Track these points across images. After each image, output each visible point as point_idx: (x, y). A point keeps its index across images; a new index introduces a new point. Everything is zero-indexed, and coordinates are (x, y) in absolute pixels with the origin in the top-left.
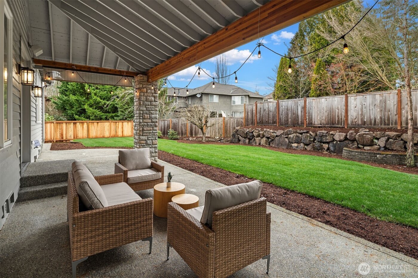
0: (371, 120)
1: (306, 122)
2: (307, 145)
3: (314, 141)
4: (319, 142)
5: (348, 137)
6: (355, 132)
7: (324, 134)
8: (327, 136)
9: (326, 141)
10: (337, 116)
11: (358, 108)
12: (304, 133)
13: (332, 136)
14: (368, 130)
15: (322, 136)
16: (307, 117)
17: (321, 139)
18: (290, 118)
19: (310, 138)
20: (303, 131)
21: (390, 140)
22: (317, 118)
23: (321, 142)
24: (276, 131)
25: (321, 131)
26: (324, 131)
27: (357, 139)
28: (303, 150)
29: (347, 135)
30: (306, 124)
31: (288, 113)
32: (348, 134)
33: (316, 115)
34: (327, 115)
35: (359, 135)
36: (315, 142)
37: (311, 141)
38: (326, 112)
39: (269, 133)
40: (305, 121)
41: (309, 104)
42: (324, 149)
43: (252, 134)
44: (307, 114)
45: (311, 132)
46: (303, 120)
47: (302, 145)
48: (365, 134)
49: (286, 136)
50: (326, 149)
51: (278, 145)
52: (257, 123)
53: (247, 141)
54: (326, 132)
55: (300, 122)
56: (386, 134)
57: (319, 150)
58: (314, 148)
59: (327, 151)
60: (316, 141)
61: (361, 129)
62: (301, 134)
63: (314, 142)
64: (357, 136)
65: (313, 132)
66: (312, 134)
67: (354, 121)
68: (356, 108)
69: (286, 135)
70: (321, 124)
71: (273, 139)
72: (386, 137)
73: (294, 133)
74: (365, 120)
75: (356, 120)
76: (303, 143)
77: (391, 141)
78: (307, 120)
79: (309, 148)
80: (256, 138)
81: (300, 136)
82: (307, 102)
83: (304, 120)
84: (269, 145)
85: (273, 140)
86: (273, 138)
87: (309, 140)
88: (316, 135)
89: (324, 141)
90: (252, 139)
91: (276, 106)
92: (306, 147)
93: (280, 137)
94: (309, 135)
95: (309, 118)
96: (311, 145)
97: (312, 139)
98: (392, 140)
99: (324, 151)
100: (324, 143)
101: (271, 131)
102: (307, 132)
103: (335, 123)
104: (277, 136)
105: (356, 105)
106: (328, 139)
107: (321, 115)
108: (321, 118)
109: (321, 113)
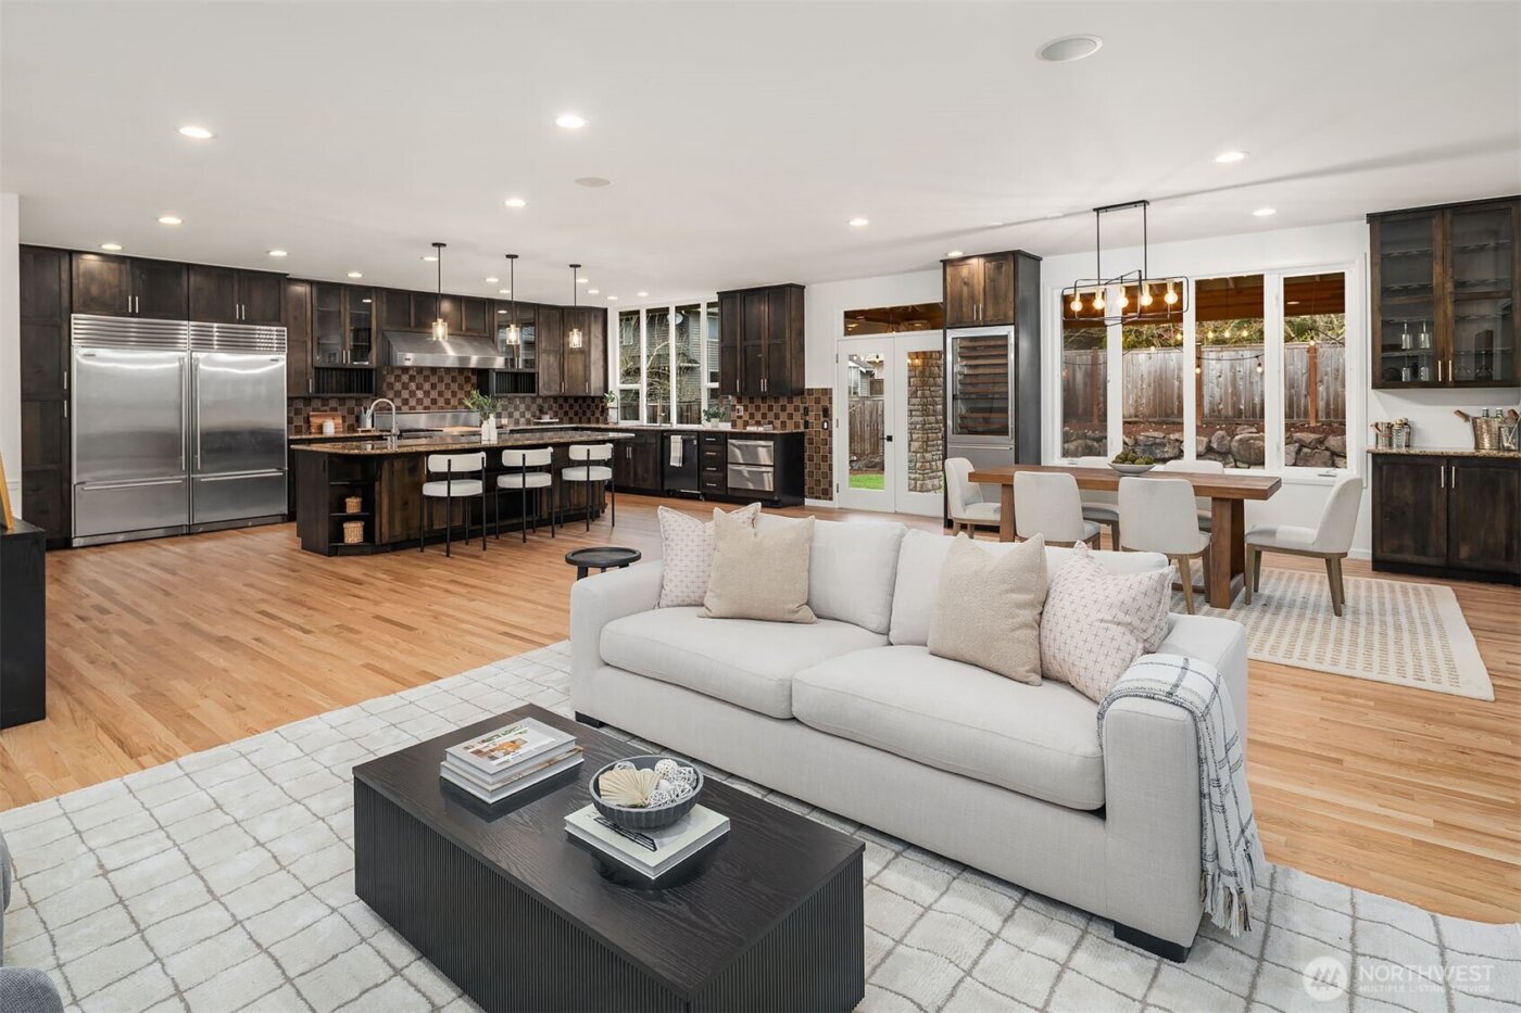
0: (1254, 405)
5: (1215, 446)
6: (1228, 435)
7: (1158, 441)
8: (1165, 445)
10: (1176, 396)
11: (1226, 378)
13: (1177, 444)
14: (1255, 430)
15: (1152, 445)
21: (1305, 450)
25: (1146, 434)
26: (1156, 434)
27: (1234, 449)
29: (1210, 441)
32: (1214, 439)
34: (1151, 393)
35: (1241, 440)
38: (1149, 385)
40: (1095, 407)
45: (1121, 436)
48: (1252, 438)
54: (1162, 435)
55: (1080, 411)
56: (1295, 439)
61: (1240, 428)
64: (1234, 444)
65: (1127, 435)
66: (1126, 440)
67: (1216, 408)
68: (1221, 379)
70: (1136, 416)
72: (1297, 445)
73: (1078, 438)
74: (1242, 407)
75: (1221, 406)
77: (1307, 453)
83: (1092, 405)
88: (1136, 443)
89: (1159, 456)
98: (1309, 450)
100: (1157, 460)
103: (1173, 413)
105: (1221, 372)
107: (1137, 395)
108: (1136, 401)
109: (1136, 388)
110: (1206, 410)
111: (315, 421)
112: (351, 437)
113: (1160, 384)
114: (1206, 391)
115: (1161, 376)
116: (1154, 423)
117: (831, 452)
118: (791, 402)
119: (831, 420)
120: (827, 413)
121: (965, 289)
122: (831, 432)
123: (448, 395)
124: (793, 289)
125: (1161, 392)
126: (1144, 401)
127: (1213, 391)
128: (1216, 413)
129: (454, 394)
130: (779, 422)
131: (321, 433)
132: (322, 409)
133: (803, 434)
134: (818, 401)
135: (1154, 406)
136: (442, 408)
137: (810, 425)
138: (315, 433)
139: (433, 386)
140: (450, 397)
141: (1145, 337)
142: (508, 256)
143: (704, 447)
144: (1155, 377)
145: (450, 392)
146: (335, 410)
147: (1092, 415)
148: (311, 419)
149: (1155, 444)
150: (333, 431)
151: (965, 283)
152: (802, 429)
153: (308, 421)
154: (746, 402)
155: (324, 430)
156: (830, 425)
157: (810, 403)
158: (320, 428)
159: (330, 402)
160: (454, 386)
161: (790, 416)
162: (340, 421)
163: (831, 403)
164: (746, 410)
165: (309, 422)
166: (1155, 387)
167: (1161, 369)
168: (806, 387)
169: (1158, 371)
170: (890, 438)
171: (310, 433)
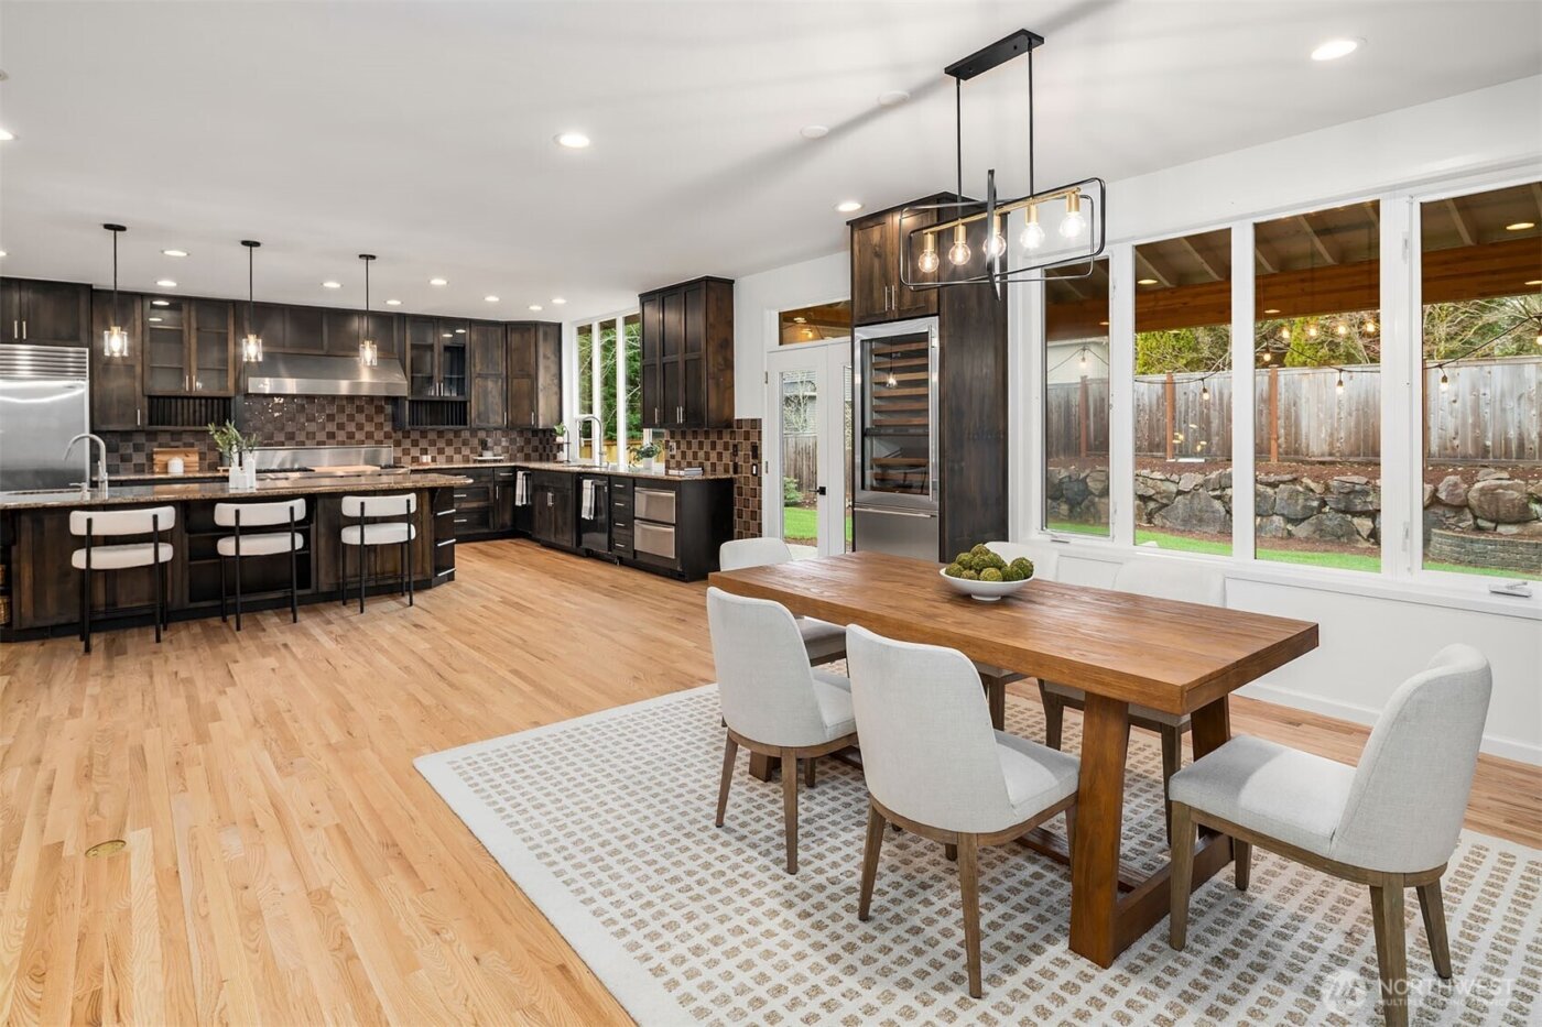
0: (1507, 442)
1: (1279, 446)
2: (1296, 521)
3: (1319, 510)
4: (1338, 511)
5: (1442, 496)
6: (1465, 481)
7: (1357, 487)
8: (1367, 494)
9: (1365, 508)
11: (1464, 405)
12: (1284, 482)
14: (1505, 475)
15: (1349, 493)
16: (1282, 431)
17: (1349, 502)
18: (1218, 434)
19: (1306, 500)
20: (1278, 478)
22: (1318, 436)
23: (1345, 512)
24: (1175, 477)
25: (1344, 478)
26: (1355, 479)
27: (1472, 502)
28: (1282, 538)
29: (1436, 490)
30: (1279, 453)
31: (1208, 416)
32: (1442, 486)
33: (1314, 424)
34: (1352, 424)
35: (1480, 488)
36: (1325, 513)
37: (1312, 509)
38: (1350, 415)
39: (1150, 482)
40: (1273, 442)
41: (1287, 391)
42: (1359, 534)
43: (1081, 487)
44: (1281, 422)
45: (1306, 480)
46: (1265, 442)
47: (1278, 520)
48: (1500, 487)
49: (1218, 493)
50: (1365, 534)
51: (1185, 522)
52: (1089, 448)
53: (1064, 508)
54: (1364, 480)
57: (1339, 538)
58: (1321, 530)
59: (1367, 540)
60: (1327, 509)
61: (1483, 472)
62: (1274, 485)
63: (1320, 512)
64: (1472, 494)
65: (1316, 479)
66: (1313, 485)
67: (1448, 444)
68: (1456, 405)
69: (1214, 490)
70: (1331, 454)
71: (1165, 501)
74: (1488, 443)
75: (1457, 442)
76: (1282, 515)
78: (1282, 440)
79: (1301, 531)
80: (1097, 499)
81: (1270, 491)
82: (1282, 380)
83: (1269, 439)
84: (1150, 522)
85: (1166, 505)
86: (1168, 497)
87: (1304, 507)
88: (1327, 489)
89: (1359, 508)
90: (1083, 501)
91: (1164, 393)
92: (1289, 527)
93: (1192, 497)
94: (1301, 489)
95: (1287, 435)
96: (1313, 520)
97: (1315, 504)
99: (1358, 541)
100: (1356, 514)
101: (1157, 475)
102: (1294, 481)
104: (1179, 493)
105: (1457, 396)
106: (1371, 503)
107: (1332, 425)
108: (1332, 435)
109: (1331, 417)
110: (1434, 448)
111: (158, 458)
112: (139, 480)
113: (1365, 413)
114: (1433, 422)
115: (1367, 402)
116: (1359, 463)
117: (760, 508)
118: (720, 438)
119: (760, 463)
120: (756, 452)
121: (876, 263)
122: (760, 479)
123: (351, 427)
124: (711, 284)
125: (1367, 423)
126: (1342, 434)
127: (1446, 422)
128: (1449, 452)
129: (360, 427)
130: (709, 463)
131: (167, 473)
132: (173, 444)
133: (731, 481)
134: (747, 436)
135: (1357, 439)
136: (343, 443)
137: (739, 470)
138: (159, 473)
139: (331, 418)
140: (354, 430)
141: (1342, 350)
142: (245, 243)
143: (614, 496)
144: (1358, 403)
145: (353, 424)
146: (192, 445)
147: (1269, 452)
148: (155, 456)
149: (1352, 492)
150: (182, 470)
151: (877, 255)
152: (731, 475)
153: (150, 458)
154: (679, 438)
155: (170, 469)
156: (759, 470)
157: (739, 439)
158: (166, 466)
159: (184, 436)
160: (361, 418)
161: (720, 456)
162: (195, 458)
163: (760, 439)
164: (678, 448)
165: (152, 460)
166: (1358, 416)
167: (1367, 391)
168: (736, 418)
169: (1363, 396)
170: (822, 491)
171: (153, 473)
